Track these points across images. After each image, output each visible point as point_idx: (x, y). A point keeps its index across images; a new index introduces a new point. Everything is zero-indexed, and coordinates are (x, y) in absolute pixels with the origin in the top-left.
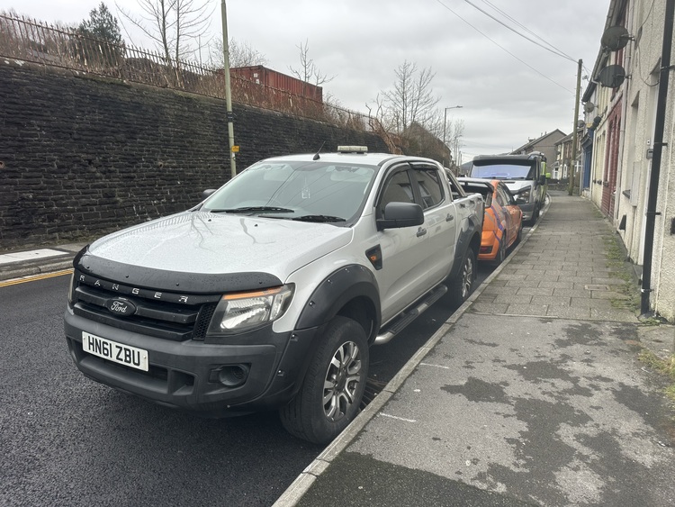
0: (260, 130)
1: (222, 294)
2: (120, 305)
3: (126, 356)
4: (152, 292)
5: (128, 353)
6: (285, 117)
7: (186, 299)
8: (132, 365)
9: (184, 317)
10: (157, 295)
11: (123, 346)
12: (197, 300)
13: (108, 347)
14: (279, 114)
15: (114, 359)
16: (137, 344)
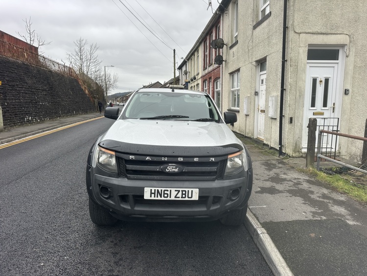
0: (9, 71)
1: (227, 155)
2: (173, 168)
3: (182, 194)
4: (192, 159)
5: (184, 193)
6: (24, 64)
7: (213, 159)
8: (187, 199)
9: (214, 169)
10: (196, 159)
11: (181, 189)
12: (219, 159)
13: (169, 193)
14: (20, 62)
15: (173, 198)
16: (190, 187)
